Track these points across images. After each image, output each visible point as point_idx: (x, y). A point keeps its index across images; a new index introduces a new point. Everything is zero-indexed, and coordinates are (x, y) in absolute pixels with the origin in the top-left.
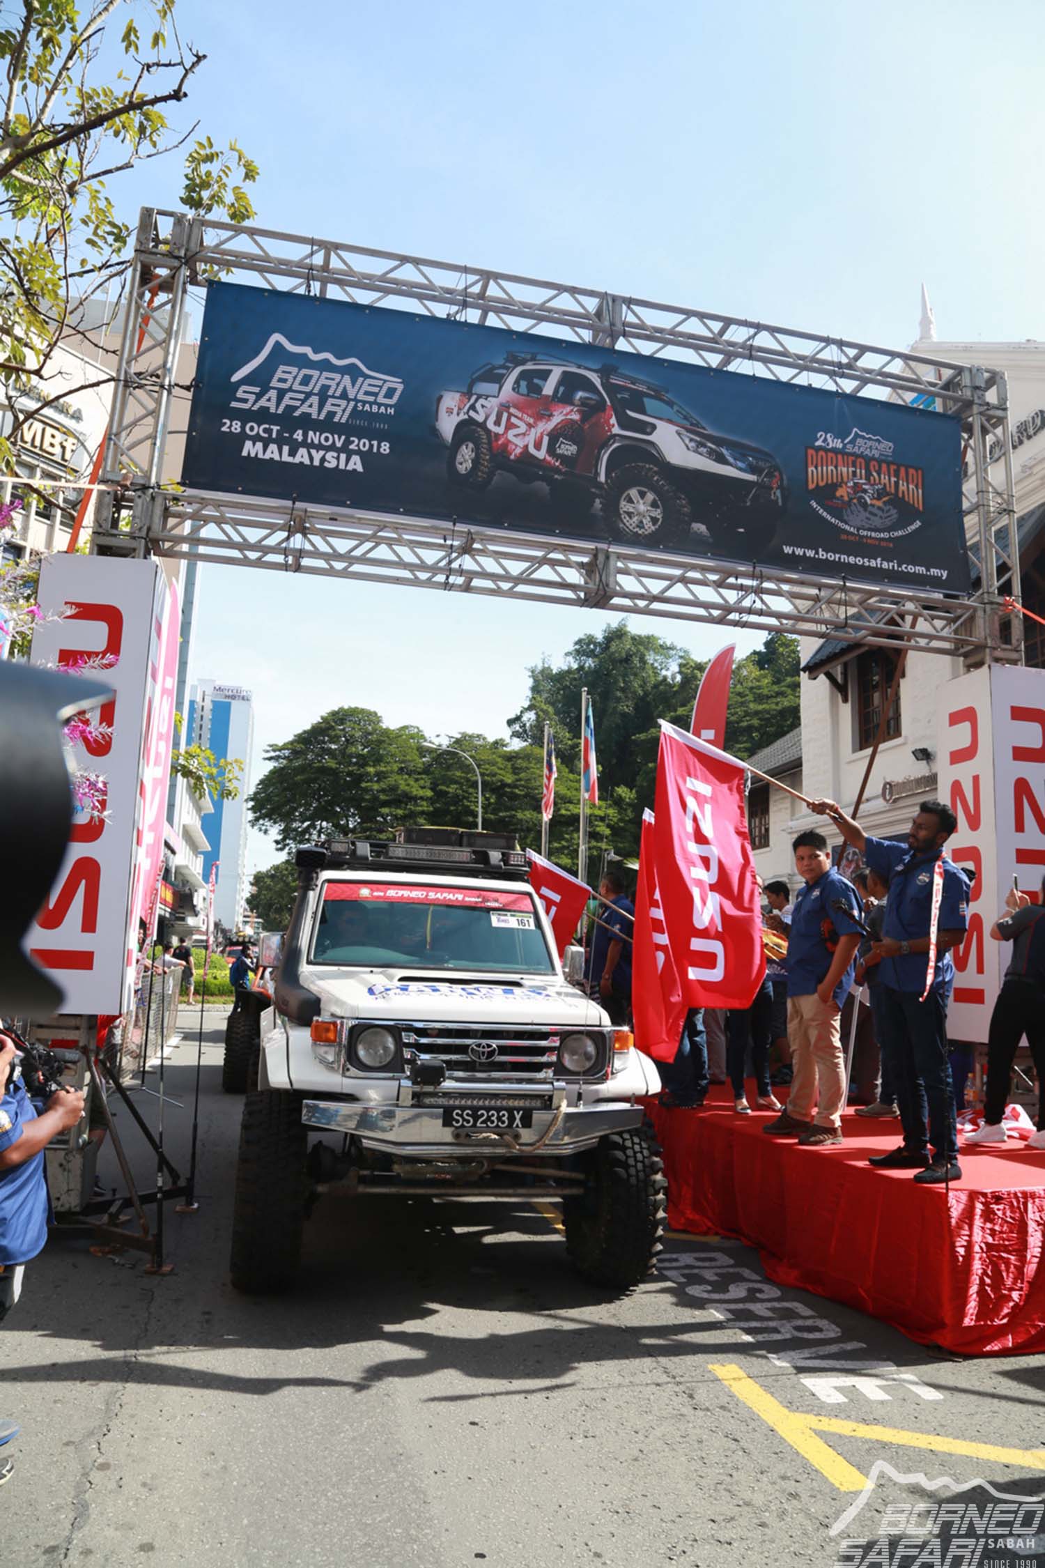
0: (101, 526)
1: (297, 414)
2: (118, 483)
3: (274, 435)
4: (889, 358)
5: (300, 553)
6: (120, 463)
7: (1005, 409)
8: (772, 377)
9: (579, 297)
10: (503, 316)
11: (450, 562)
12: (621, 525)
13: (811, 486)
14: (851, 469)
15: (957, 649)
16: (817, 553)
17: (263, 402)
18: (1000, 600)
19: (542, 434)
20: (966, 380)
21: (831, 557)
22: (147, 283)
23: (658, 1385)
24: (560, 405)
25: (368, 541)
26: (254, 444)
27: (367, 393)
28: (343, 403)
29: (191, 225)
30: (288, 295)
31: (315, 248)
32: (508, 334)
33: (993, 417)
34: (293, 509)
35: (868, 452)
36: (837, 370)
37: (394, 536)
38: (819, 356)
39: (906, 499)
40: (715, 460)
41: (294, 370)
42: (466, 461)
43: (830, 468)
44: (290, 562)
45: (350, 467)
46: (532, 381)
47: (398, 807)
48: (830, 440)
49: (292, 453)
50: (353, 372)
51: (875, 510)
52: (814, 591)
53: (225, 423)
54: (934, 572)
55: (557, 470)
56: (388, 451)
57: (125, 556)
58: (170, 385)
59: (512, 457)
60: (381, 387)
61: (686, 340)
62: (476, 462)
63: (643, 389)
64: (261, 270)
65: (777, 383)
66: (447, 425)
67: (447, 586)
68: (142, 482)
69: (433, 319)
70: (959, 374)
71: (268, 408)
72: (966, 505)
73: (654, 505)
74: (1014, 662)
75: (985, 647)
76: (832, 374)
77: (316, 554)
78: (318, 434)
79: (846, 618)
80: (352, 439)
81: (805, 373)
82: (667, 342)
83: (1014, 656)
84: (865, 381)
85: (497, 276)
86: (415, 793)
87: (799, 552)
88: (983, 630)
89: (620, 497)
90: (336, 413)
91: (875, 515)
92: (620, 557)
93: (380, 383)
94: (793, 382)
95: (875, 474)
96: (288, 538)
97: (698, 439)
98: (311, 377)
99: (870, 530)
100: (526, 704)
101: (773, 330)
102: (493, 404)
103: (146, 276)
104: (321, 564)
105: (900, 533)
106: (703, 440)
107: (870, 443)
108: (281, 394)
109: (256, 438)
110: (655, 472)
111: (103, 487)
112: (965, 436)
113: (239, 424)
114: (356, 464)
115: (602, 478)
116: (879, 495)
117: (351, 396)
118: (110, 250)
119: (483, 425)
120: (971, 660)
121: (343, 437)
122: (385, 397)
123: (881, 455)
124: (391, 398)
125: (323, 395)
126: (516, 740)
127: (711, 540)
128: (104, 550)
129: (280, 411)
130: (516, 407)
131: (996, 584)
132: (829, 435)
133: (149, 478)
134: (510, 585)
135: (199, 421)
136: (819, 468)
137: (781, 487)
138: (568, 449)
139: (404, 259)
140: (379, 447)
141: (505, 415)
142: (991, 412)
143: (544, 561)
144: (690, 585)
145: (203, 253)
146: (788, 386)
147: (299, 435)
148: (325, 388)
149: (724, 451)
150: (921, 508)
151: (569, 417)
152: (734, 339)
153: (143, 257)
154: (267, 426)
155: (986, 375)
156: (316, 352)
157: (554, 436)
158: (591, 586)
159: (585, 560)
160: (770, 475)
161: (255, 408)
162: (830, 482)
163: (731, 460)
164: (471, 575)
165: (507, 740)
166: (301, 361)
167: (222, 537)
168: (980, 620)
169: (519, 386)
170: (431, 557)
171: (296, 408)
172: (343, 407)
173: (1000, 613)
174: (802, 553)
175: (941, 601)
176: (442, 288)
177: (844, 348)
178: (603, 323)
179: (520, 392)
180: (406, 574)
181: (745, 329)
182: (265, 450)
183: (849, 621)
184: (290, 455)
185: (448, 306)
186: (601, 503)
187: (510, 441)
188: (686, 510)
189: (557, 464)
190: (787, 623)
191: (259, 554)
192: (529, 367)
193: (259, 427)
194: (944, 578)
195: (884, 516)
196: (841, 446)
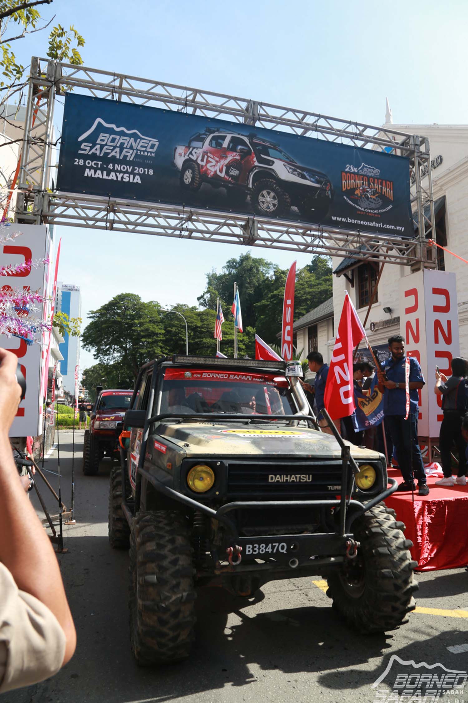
0: (19, 210)
1: (110, 156)
2: (26, 189)
3: (99, 166)
4: (377, 131)
5: (113, 222)
6: (27, 180)
7: (429, 155)
8: (325, 139)
9: (237, 101)
10: (202, 110)
11: (182, 225)
12: (260, 207)
13: (344, 189)
14: (361, 182)
15: (408, 262)
16: (347, 220)
17: (93, 151)
18: (427, 240)
19: (223, 165)
20: (412, 141)
21: (353, 221)
22: (36, 94)
23: (292, 591)
24: (231, 152)
25: (145, 215)
26: (90, 170)
27: (142, 146)
28: (131, 151)
29: (56, 66)
30: (104, 100)
31: (116, 77)
32: (206, 118)
33: (424, 158)
34: (109, 201)
35: (369, 174)
36: (355, 136)
37: (156, 213)
38: (346, 130)
39: (386, 195)
40: (301, 178)
41: (108, 135)
42: (188, 178)
43: (352, 181)
44: (108, 226)
45: (135, 181)
46: (218, 141)
47: (149, 338)
48: (352, 168)
49: (108, 175)
50: (135, 136)
51: (372, 200)
52: (345, 237)
53: (76, 161)
54: (398, 228)
55: (230, 182)
56: (152, 174)
57: (31, 223)
58: (49, 143)
59: (209, 176)
60: (148, 144)
61: (287, 122)
62: (193, 178)
63: (268, 144)
64: (90, 88)
65: (328, 142)
66: (179, 162)
68: (37, 188)
69: (171, 112)
70: (409, 138)
71: (96, 153)
72: (411, 198)
73: (274, 198)
74: (433, 268)
75: (421, 261)
76: (352, 138)
77: (120, 222)
78: (120, 165)
80: (135, 168)
81: (340, 137)
82: (278, 123)
83: (433, 265)
84: (367, 142)
85: (201, 92)
86: (157, 331)
87: (339, 219)
88: (420, 253)
89: (259, 194)
90: (128, 156)
91: (372, 203)
92: (259, 222)
93: (148, 142)
94: (335, 142)
95: (372, 184)
96: (107, 215)
97: (293, 168)
98: (116, 139)
99: (370, 209)
100: (206, 290)
101: (326, 118)
102: (200, 151)
103: (35, 91)
105: (383, 211)
106: (296, 169)
107: (370, 170)
108: (102, 147)
109: (91, 168)
110: (274, 183)
111: (20, 191)
112: (411, 167)
113: (83, 161)
114: (138, 180)
115: (250, 186)
116: (374, 193)
117: (135, 147)
118: (14, 78)
119: (196, 161)
120: (414, 268)
121: (131, 167)
122: (150, 148)
123: (374, 175)
124: (153, 149)
125: (122, 147)
126: (201, 307)
127: (300, 214)
128: (21, 221)
129: (102, 155)
130: (211, 153)
131: (425, 234)
132: (351, 166)
133: (41, 187)
134: (210, 235)
135: (64, 159)
136: (347, 181)
137: (330, 190)
138: (235, 172)
139: (157, 83)
140: (148, 171)
141: (206, 157)
142: (422, 156)
143: (225, 224)
144: (290, 235)
145: (62, 80)
146: (333, 143)
147: (111, 166)
148: (122, 144)
149: (305, 173)
150: (392, 199)
151: (235, 158)
152: (307, 122)
153: (34, 81)
154: (96, 162)
155: (420, 139)
156: (117, 127)
157: (228, 167)
158: (246, 235)
159: (243, 223)
160: (325, 184)
161: (90, 153)
162: (352, 187)
163: (308, 177)
164: (191, 231)
165: (198, 307)
166: (111, 131)
167: (75, 214)
168: (418, 251)
169: (212, 143)
170: (173, 223)
171: (109, 153)
172: (131, 153)
173: (427, 246)
174: (340, 220)
175: (402, 241)
176: (175, 97)
177: (358, 126)
178: (249, 114)
179: (213, 146)
180: (161, 231)
181: (313, 117)
182: (95, 173)
183: (362, 251)
184: (107, 175)
185: (178, 105)
186: (250, 197)
187: (208, 169)
188: (288, 200)
189: (230, 179)
190: (334, 252)
191: (94, 222)
192: (216, 134)
193: (92, 162)
194: (403, 231)
195: (376, 203)
196: (357, 171)
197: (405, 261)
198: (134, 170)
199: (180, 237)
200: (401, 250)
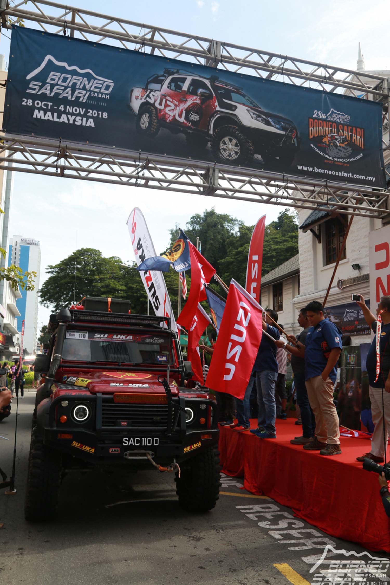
1: (61, 97)
3: (49, 108)
4: (348, 74)
5: (63, 168)
8: (292, 83)
9: (199, 41)
10: (161, 50)
11: (138, 173)
12: (221, 155)
13: (311, 137)
14: (330, 129)
15: (379, 215)
16: (314, 169)
17: (43, 90)
19: (182, 110)
20: (385, 85)
21: (320, 171)
24: (191, 95)
25: (98, 162)
26: (39, 112)
27: (95, 87)
28: (84, 92)
30: (54, 35)
31: (67, 11)
34: (60, 146)
35: (338, 120)
36: (324, 80)
37: (111, 160)
38: (315, 73)
39: (356, 143)
40: (265, 124)
41: (59, 74)
42: (145, 123)
45: (88, 124)
46: (177, 83)
48: (320, 114)
49: (59, 117)
50: (88, 76)
51: (341, 149)
52: (311, 188)
53: (24, 101)
54: (369, 178)
55: (189, 128)
56: (107, 117)
59: (168, 121)
60: (103, 84)
61: (251, 64)
62: (150, 123)
63: (231, 88)
64: (39, 21)
65: (294, 86)
66: (136, 105)
67: (136, 185)
69: (127, 51)
70: (382, 82)
71: (46, 94)
72: (384, 147)
73: (236, 145)
76: (320, 82)
77: (72, 168)
78: (71, 107)
79: (327, 200)
80: (89, 110)
81: (308, 81)
82: (242, 65)
84: (337, 86)
85: (159, 30)
87: (305, 168)
89: (221, 141)
90: (80, 97)
91: (341, 151)
92: (220, 171)
93: (102, 82)
94: (302, 86)
95: (341, 131)
96: (57, 160)
97: (257, 113)
98: (67, 78)
99: (338, 158)
100: (169, 246)
101: (293, 60)
102: (158, 94)
104: (74, 173)
105: (353, 159)
106: (259, 114)
107: (339, 116)
108: (52, 86)
109: (40, 109)
110: (236, 129)
112: (384, 113)
113: (31, 101)
114: (91, 123)
115: (211, 132)
116: (343, 141)
117: (88, 88)
119: (153, 105)
120: (386, 221)
121: (84, 110)
122: (105, 89)
123: (344, 122)
124: (108, 90)
125: (74, 88)
127: (263, 163)
129: (52, 95)
130: (169, 96)
132: (319, 112)
134: (168, 184)
136: (315, 128)
137: (296, 137)
138: (195, 117)
139: (112, 19)
140: (102, 115)
141: (164, 100)
143: (183, 173)
144: (253, 185)
145: (9, 10)
146: (300, 88)
147: (62, 108)
148: (75, 84)
149: (269, 119)
150: (363, 148)
151: (195, 102)
152: (274, 65)
154: (46, 103)
156: (69, 65)
157: (188, 111)
158: (206, 185)
159: (203, 172)
160: (291, 131)
161: (39, 93)
162: (320, 135)
163: (273, 124)
164: (148, 179)
166: (62, 70)
167: (24, 159)
169: (171, 86)
170: (129, 170)
171: (60, 94)
172: (84, 94)
174: (306, 170)
175: (373, 192)
176: (132, 36)
177: (327, 69)
178: (211, 55)
179: (171, 89)
180: (116, 178)
181: (280, 59)
182: (45, 115)
183: (328, 202)
184: (57, 118)
185: (135, 44)
186: (211, 144)
187: (166, 113)
188: (251, 148)
189: (190, 125)
190: (299, 203)
191: (43, 167)
192: (175, 76)
193: (41, 103)
194: (373, 181)
195: (345, 151)
196: (325, 117)
197: (376, 214)
198: (86, 112)
199: (135, 186)
200: (371, 202)
